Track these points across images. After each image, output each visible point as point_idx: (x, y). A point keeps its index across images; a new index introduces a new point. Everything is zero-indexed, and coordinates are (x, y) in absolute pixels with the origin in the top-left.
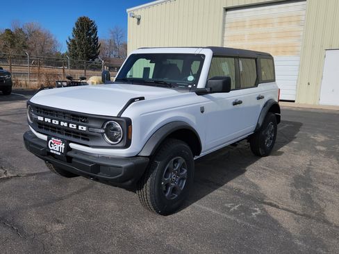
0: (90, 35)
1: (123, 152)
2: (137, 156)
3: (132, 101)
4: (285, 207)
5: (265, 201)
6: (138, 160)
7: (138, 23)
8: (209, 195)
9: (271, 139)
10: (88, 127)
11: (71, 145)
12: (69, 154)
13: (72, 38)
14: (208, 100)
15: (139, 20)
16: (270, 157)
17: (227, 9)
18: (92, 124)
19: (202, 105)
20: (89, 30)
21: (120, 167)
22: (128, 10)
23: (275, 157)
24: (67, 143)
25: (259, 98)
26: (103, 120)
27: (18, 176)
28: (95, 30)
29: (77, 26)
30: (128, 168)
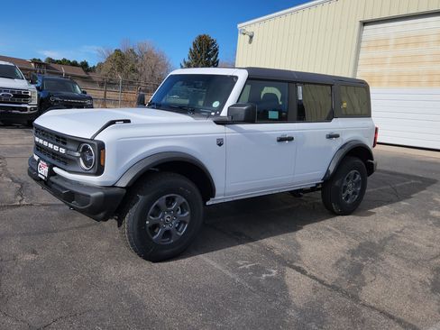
0: (210, 57)
1: (94, 180)
2: (113, 186)
3: (113, 122)
4: (314, 274)
5: (294, 264)
6: (112, 190)
7: (250, 42)
8: (227, 249)
9: (354, 193)
10: (67, 149)
11: (55, 169)
12: (52, 179)
13: (187, 60)
14: (233, 131)
15: (251, 37)
16: (350, 217)
17: (365, 23)
18: (70, 146)
19: (220, 136)
20: (209, 50)
21: (89, 196)
22: (239, 26)
23: (358, 217)
24: (51, 166)
25: (330, 137)
26: (78, 142)
27: (31, 205)
28: (216, 50)
29: (195, 46)
30: (98, 198)
